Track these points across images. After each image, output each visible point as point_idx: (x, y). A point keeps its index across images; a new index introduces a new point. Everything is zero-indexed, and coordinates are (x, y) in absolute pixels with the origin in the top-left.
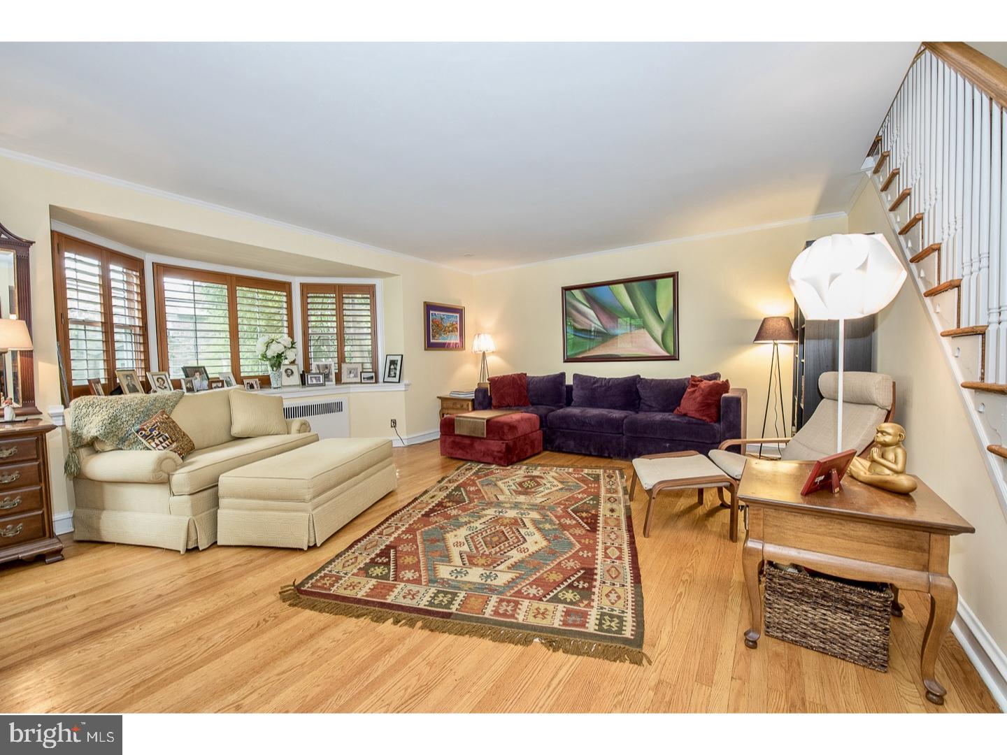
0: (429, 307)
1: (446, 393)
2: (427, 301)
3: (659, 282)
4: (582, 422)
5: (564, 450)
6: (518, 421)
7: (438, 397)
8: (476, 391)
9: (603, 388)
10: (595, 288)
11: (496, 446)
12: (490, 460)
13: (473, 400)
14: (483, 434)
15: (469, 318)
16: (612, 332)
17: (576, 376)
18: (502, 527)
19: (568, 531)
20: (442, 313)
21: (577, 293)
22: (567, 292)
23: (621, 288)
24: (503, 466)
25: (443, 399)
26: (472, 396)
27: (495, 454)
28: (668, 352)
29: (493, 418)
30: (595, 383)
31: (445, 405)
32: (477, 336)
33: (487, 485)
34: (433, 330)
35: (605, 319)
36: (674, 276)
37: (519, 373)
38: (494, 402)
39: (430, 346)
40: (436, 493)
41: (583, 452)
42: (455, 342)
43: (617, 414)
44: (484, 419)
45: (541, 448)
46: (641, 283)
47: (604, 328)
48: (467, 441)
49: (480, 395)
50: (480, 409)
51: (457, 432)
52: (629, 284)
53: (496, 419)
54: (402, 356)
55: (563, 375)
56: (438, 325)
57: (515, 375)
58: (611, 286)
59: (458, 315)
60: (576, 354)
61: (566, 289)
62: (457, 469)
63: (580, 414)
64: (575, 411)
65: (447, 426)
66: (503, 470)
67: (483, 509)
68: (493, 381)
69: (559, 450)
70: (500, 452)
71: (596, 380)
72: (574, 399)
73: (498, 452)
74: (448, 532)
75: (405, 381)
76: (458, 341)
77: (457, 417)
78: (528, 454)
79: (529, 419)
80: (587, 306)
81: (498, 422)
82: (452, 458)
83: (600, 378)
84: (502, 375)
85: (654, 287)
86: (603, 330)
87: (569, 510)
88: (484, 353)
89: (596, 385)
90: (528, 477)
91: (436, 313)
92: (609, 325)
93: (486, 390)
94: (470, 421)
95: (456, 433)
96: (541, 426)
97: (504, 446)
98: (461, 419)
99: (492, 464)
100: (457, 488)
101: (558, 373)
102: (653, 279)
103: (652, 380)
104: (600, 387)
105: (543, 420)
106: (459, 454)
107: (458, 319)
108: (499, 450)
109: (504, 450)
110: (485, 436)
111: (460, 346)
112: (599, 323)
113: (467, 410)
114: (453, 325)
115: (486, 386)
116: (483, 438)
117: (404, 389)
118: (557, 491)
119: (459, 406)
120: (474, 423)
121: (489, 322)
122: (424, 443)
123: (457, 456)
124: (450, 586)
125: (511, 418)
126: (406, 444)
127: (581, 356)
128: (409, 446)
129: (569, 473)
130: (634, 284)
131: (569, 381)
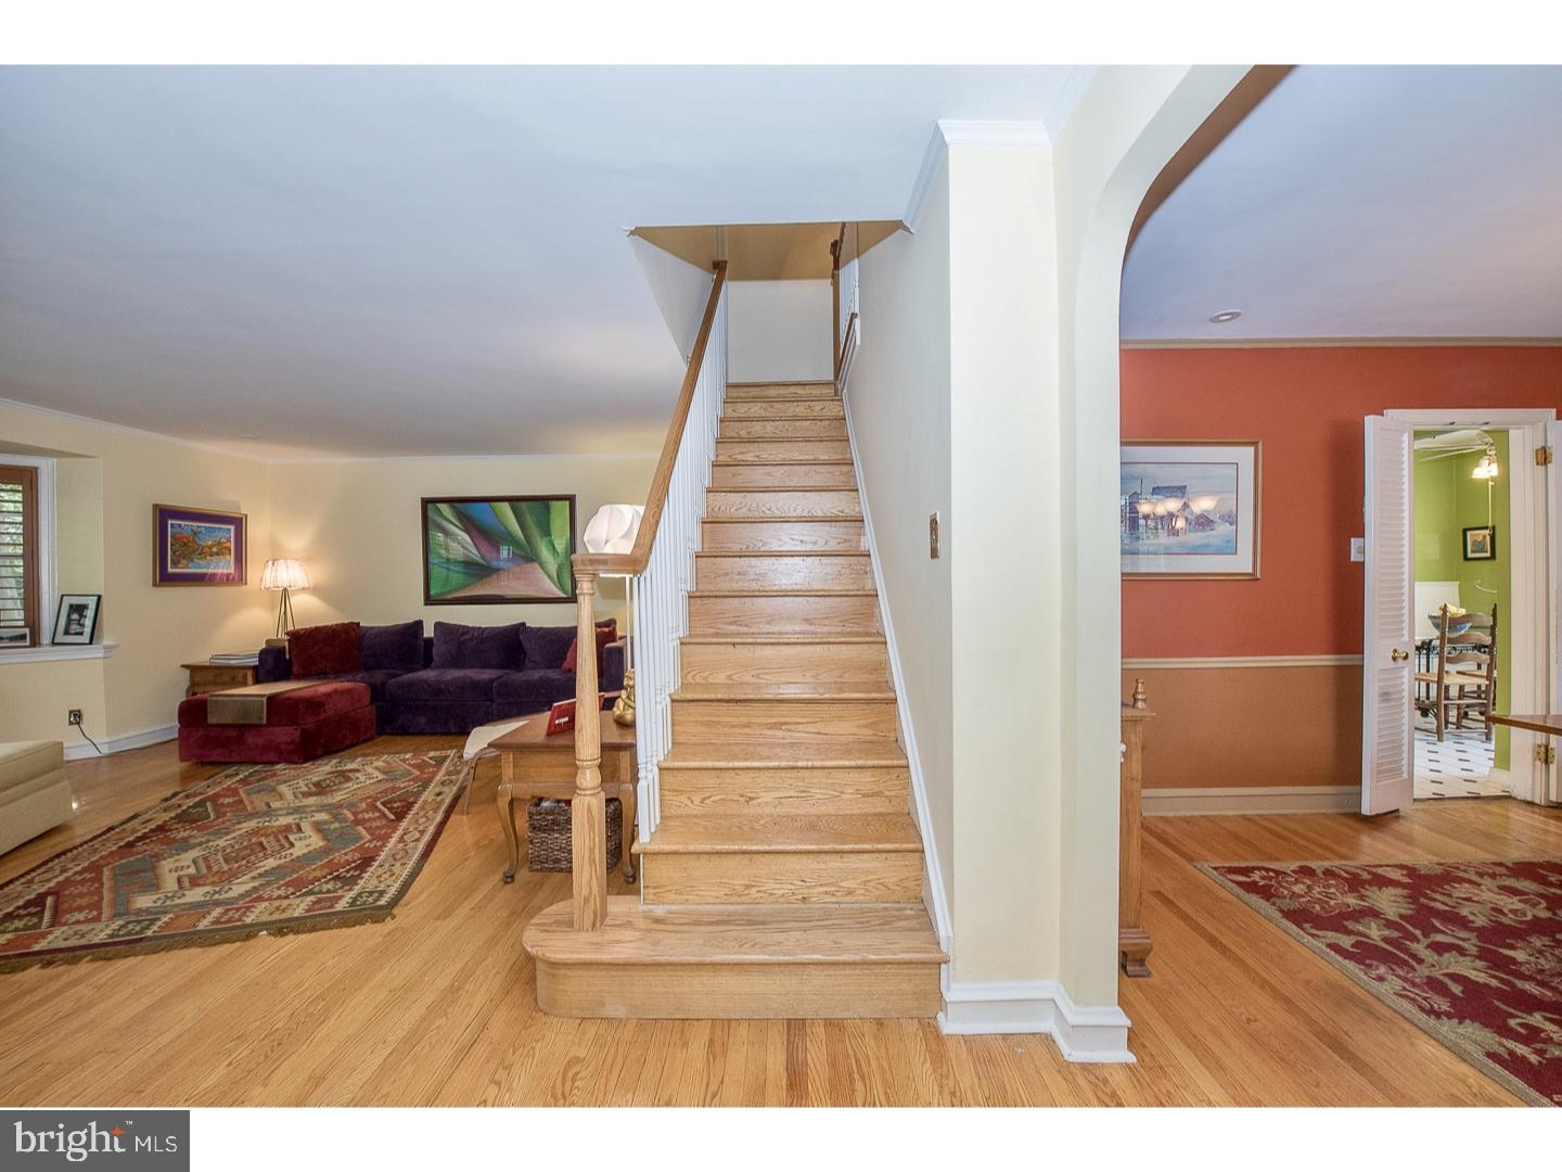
0: (164, 514)
1: (202, 658)
2: (159, 502)
3: (554, 504)
4: (438, 690)
5: (411, 730)
6: (328, 695)
7: (183, 666)
8: (262, 653)
9: (475, 642)
10: (469, 504)
11: (285, 734)
12: (272, 756)
13: (255, 668)
14: (261, 719)
15: (256, 533)
16: (495, 564)
17: (438, 625)
18: (263, 839)
19: (362, 825)
20: (195, 524)
21: (444, 507)
22: (430, 506)
23: (506, 507)
24: (297, 763)
25: (194, 669)
26: (255, 661)
27: (283, 746)
28: (566, 593)
29: (282, 693)
30: (463, 634)
31: (197, 679)
32: (270, 562)
33: (259, 792)
34: (174, 552)
35: (485, 547)
36: (571, 499)
37: (346, 622)
38: (295, 669)
39: (164, 578)
40: (154, 816)
41: (439, 730)
42: (225, 571)
43: (486, 675)
44: (263, 696)
45: (374, 732)
46: (530, 503)
47: (484, 559)
48: (232, 733)
49: (270, 660)
50: (268, 681)
51: (212, 720)
52: (516, 504)
53: (288, 695)
54: (99, 597)
55: (418, 625)
56: (185, 544)
57: (337, 625)
58: (493, 504)
59: (232, 528)
60: (444, 594)
61: (426, 502)
62: (209, 778)
63: (434, 679)
64: (429, 675)
65: (192, 713)
66: (295, 769)
67: (239, 823)
68: (296, 637)
69: (404, 731)
70: (292, 742)
71: (465, 630)
72: (435, 658)
73: (287, 743)
74: (165, 859)
75: (107, 641)
76: (232, 571)
77: (211, 696)
78: (348, 742)
79: (348, 691)
80: (457, 526)
81: (288, 699)
82: (202, 763)
83: (472, 628)
84: (313, 626)
85: (548, 510)
86: (480, 560)
87: (378, 804)
88: (285, 589)
89: (464, 638)
90: (337, 772)
91: (183, 523)
92: (491, 555)
93: (281, 651)
94: (236, 701)
95: (210, 721)
96: (373, 700)
97: (298, 733)
98: (220, 698)
99: (278, 763)
100: (202, 803)
101: (411, 621)
102: (545, 500)
103: (539, 629)
104: (472, 639)
105: (377, 692)
106: (216, 754)
107: (232, 535)
108: (289, 740)
109: (298, 740)
110: (265, 722)
111: (239, 578)
112: (476, 553)
113: (245, 684)
114: (219, 543)
115: (281, 644)
116: (262, 726)
117: (101, 655)
118: (374, 783)
119: (226, 679)
120: (245, 704)
121: (298, 540)
122: (146, 748)
123: (213, 759)
124: (152, 913)
125: (316, 690)
126: (105, 750)
127: (449, 597)
128: (110, 756)
129: (404, 761)
130: (523, 504)
131: (428, 632)
